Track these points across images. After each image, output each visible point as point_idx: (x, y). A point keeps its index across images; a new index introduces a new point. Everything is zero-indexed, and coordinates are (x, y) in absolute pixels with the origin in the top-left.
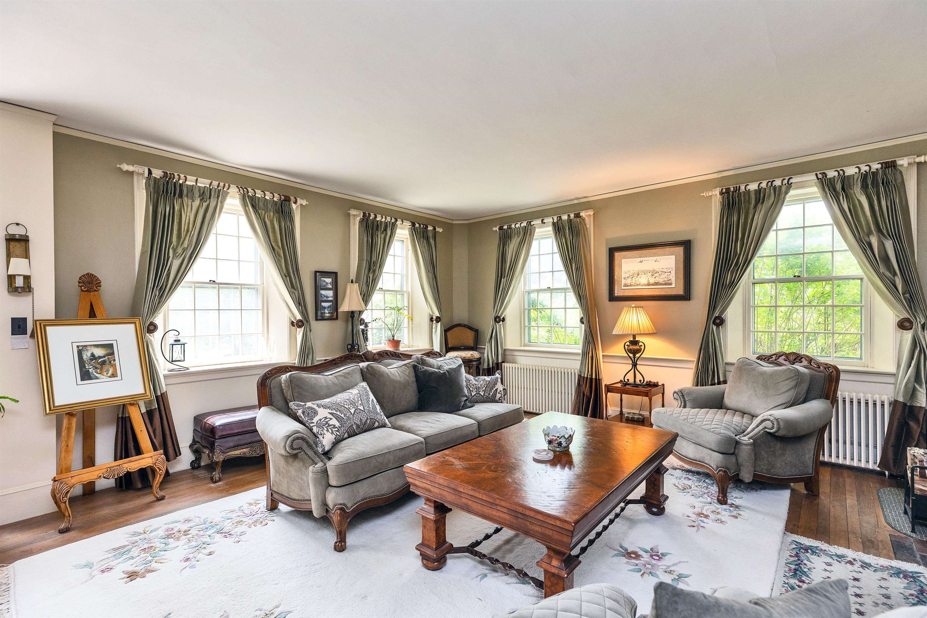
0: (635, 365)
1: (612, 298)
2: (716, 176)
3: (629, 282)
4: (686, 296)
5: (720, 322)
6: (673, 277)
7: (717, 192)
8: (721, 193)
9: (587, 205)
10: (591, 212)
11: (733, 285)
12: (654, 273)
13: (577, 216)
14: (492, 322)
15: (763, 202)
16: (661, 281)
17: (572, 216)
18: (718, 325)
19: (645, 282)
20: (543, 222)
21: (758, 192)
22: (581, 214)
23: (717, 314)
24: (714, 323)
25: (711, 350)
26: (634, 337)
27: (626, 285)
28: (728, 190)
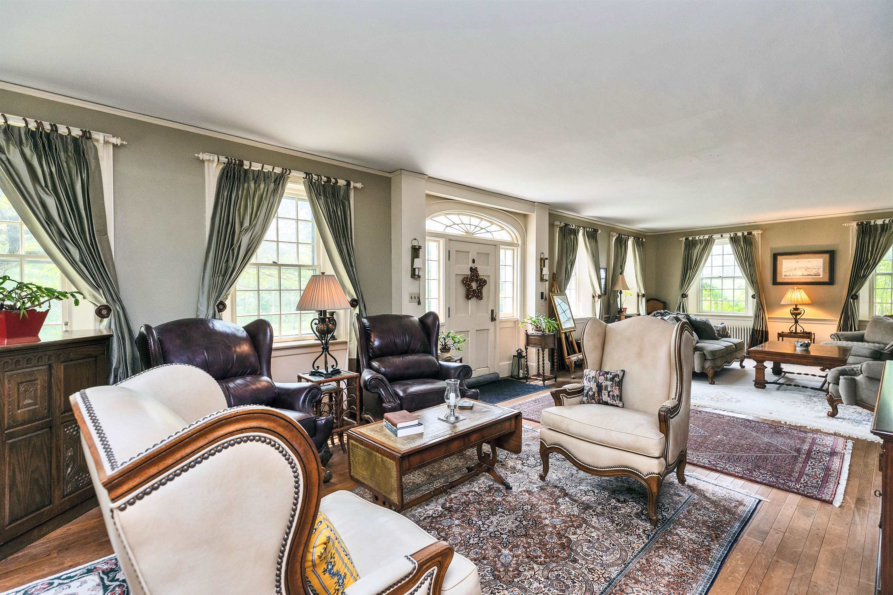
0: (796, 322)
1: (775, 282)
2: (853, 214)
3: (788, 274)
4: (831, 281)
5: (856, 297)
6: (821, 272)
7: (854, 224)
8: (858, 225)
9: (757, 227)
10: (760, 232)
11: (865, 277)
12: (807, 269)
13: (750, 233)
14: (680, 297)
15: (886, 231)
16: (812, 273)
17: (746, 233)
18: (854, 299)
19: (801, 274)
20: (722, 236)
21: (883, 225)
22: (753, 233)
23: (853, 293)
24: (852, 298)
25: (850, 313)
26: (796, 305)
27: (785, 276)
28: (862, 223)
